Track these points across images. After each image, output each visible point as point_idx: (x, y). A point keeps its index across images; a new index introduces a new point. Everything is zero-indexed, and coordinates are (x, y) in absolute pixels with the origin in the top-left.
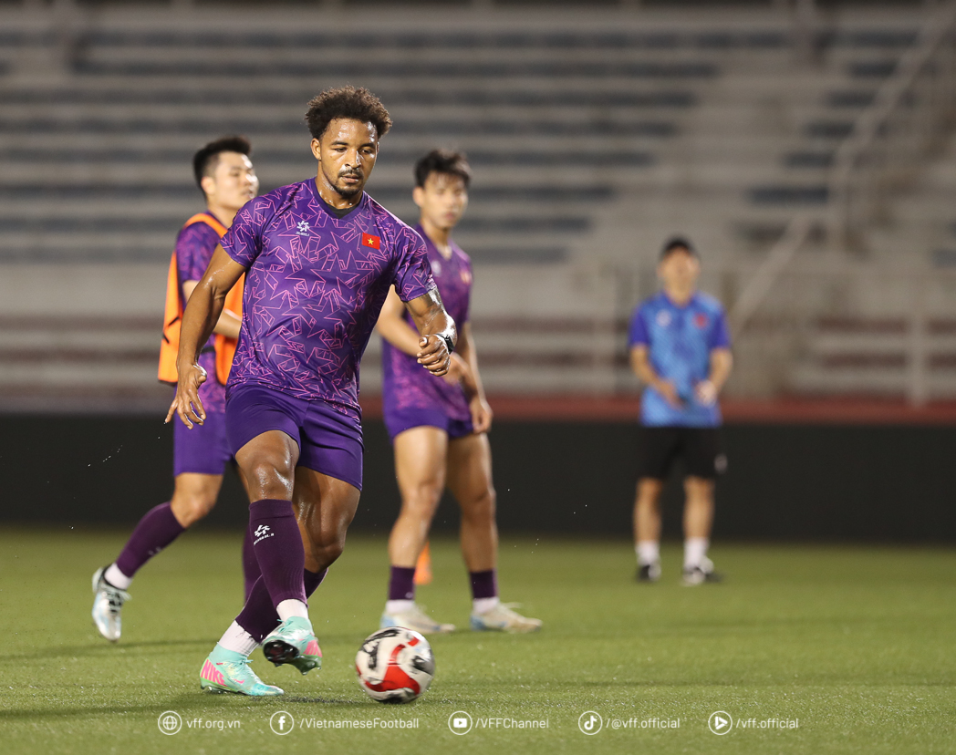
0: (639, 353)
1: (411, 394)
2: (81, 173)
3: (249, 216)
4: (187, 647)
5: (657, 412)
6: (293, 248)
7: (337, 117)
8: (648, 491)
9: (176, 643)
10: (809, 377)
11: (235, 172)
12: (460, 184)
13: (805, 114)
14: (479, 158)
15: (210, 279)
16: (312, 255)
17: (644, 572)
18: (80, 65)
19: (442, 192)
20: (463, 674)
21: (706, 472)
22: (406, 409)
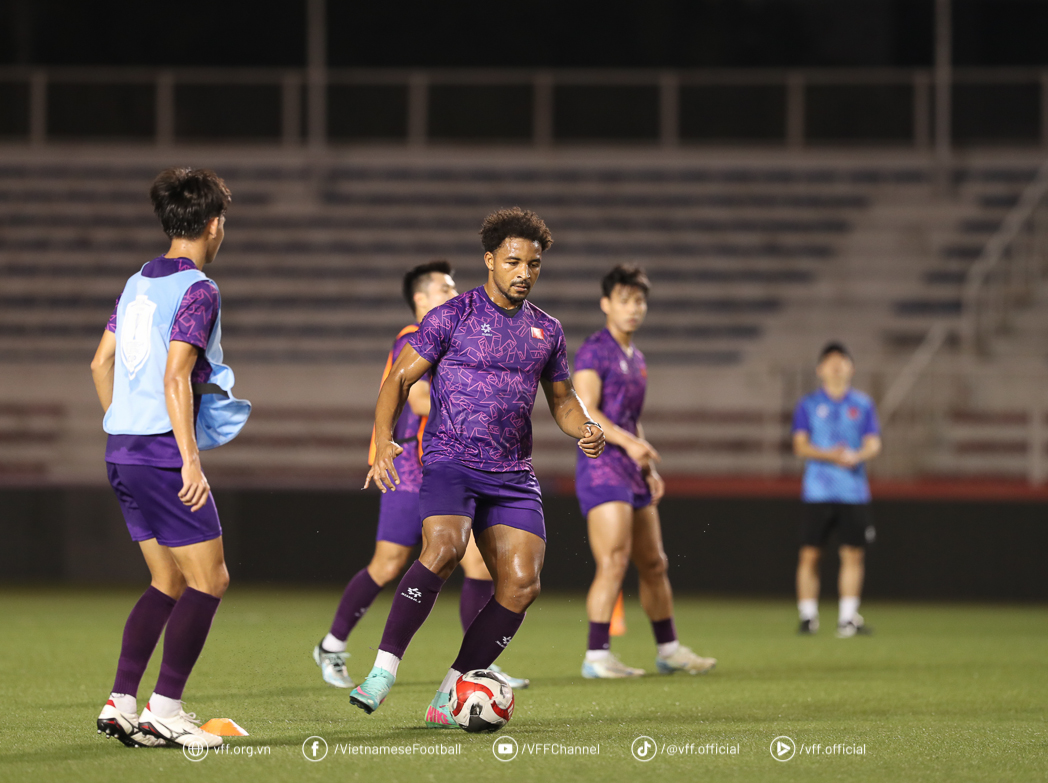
0: (800, 438)
1: (604, 474)
2: (330, 288)
3: (438, 321)
4: (419, 688)
5: (815, 490)
6: (482, 348)
7: (511, 236)
8: (808, 557)
9: (408, 684)
10: (945, 461)
11: (445, 288)
12: (640, 294)
13: (941, 238)
14: (658, 275)
15: (402, 371)
16: (498, 351)
17: (805, 626)
18: (331, 198)
19: (625, 302)
20: (652, 712)
21: (856, 541)
22: (599, 486)
